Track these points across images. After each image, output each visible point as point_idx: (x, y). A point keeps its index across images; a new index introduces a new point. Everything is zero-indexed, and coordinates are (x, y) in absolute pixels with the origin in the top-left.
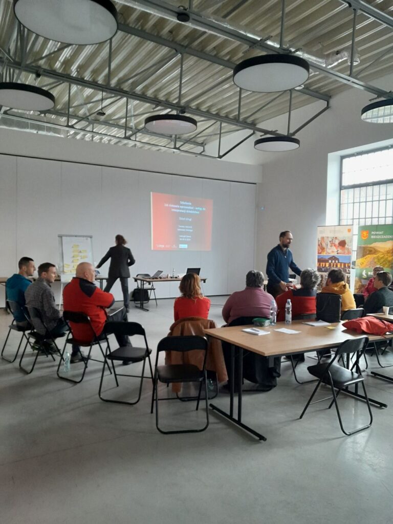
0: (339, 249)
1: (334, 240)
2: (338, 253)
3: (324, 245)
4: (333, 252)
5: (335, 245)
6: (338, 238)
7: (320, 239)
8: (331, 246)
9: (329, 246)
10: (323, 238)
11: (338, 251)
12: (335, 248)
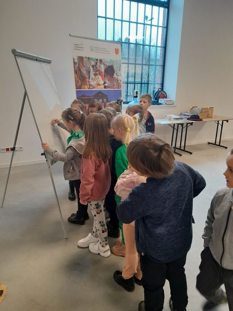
0: (107, 81)
1: (98, 64)
2: (105, 87)
3: (84, 72)
4: (99, 85)
5: (100, 74)
6: (103, 60)
7: (76, 61)
8: (95, 75)
10: (81, 59)
11: (105, 83)
12: (100, 77)
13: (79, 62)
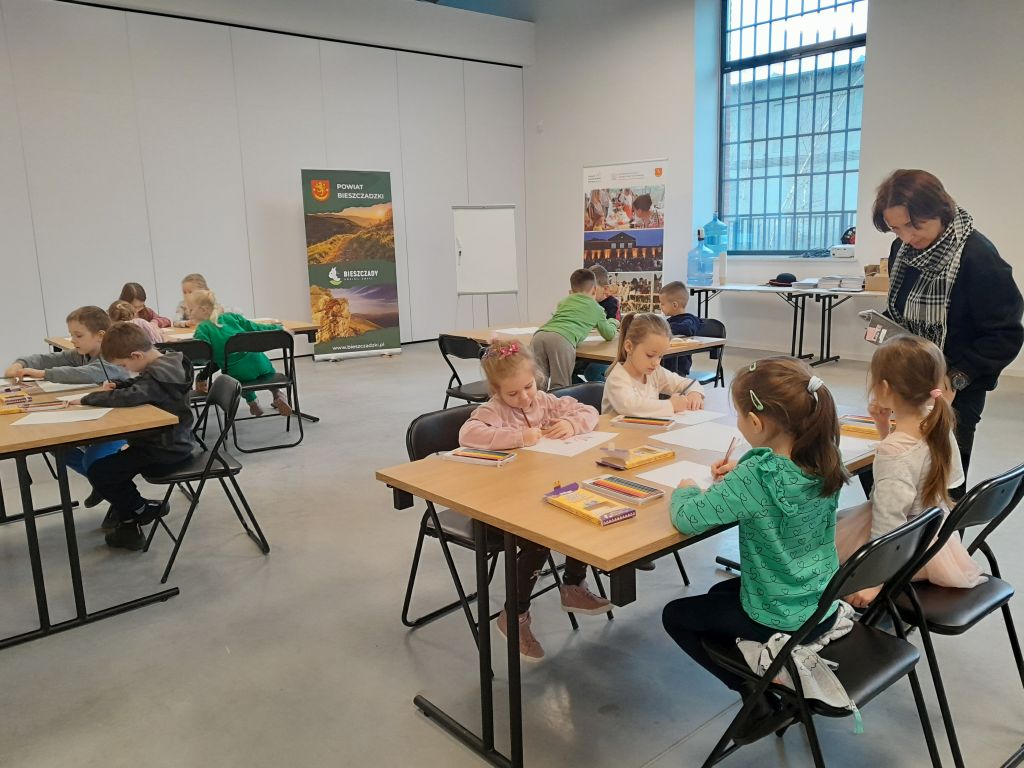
0: (636, 217)
1: (623, 195)
2: (632, 226)
3: (599, 208)
4: (620, 223)
5: (625, 208)
6: (632, 189)
7: (589, 196)
8: (616, 211)
9: (611, 211)
10: (596, 193)
11: (632, 221)
12: (624, 214)
13: (592, 197)
